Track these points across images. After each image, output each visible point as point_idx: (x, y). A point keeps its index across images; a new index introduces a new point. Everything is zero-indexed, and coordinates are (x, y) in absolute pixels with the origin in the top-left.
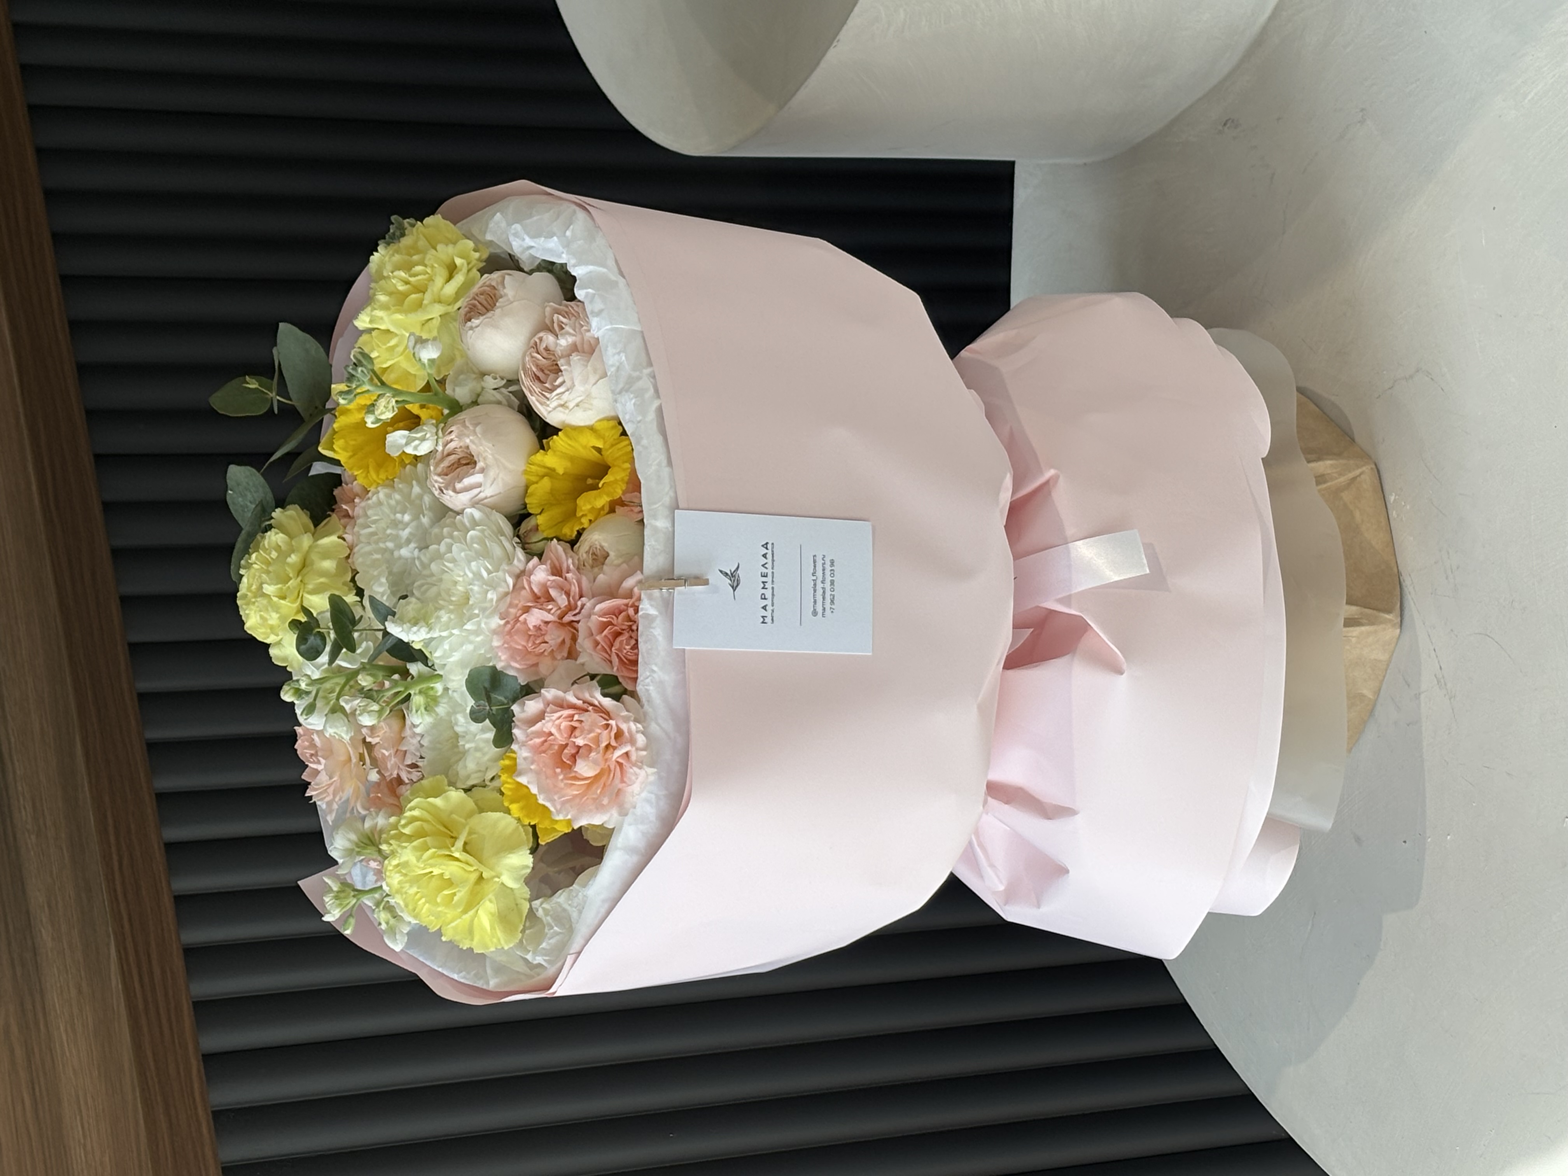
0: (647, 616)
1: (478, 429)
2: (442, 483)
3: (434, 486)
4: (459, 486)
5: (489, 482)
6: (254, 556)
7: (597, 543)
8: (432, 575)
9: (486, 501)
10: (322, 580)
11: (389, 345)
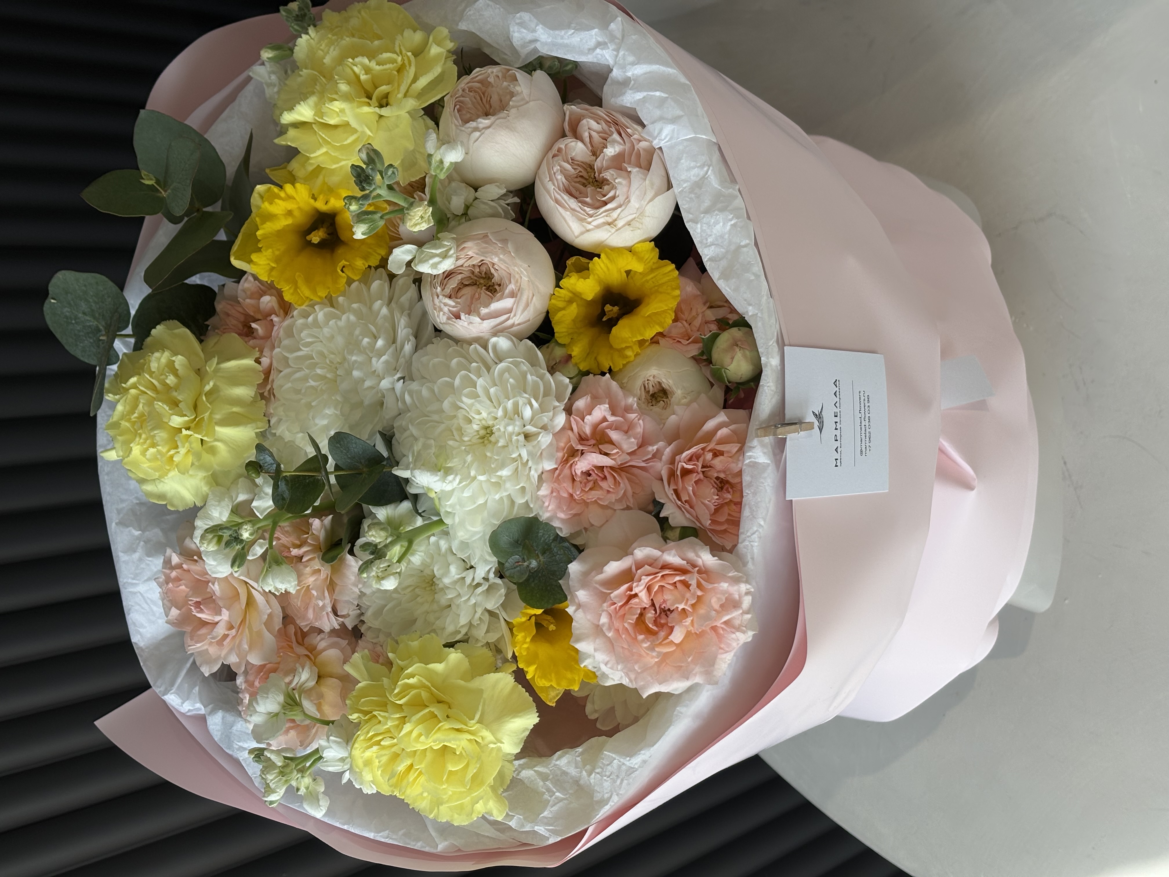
0: (754, 465)
1: (510, 247)
2: (453, 307)
3: (441, 310)
4: (484, 311)
5: (521, 308)
6: (133, 380)
7: (651, 378)
8: (441, 411)
9: (514, 328)
10: (235, 409)
11: (345, 143)
